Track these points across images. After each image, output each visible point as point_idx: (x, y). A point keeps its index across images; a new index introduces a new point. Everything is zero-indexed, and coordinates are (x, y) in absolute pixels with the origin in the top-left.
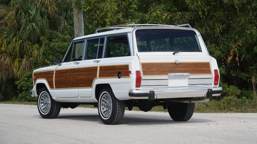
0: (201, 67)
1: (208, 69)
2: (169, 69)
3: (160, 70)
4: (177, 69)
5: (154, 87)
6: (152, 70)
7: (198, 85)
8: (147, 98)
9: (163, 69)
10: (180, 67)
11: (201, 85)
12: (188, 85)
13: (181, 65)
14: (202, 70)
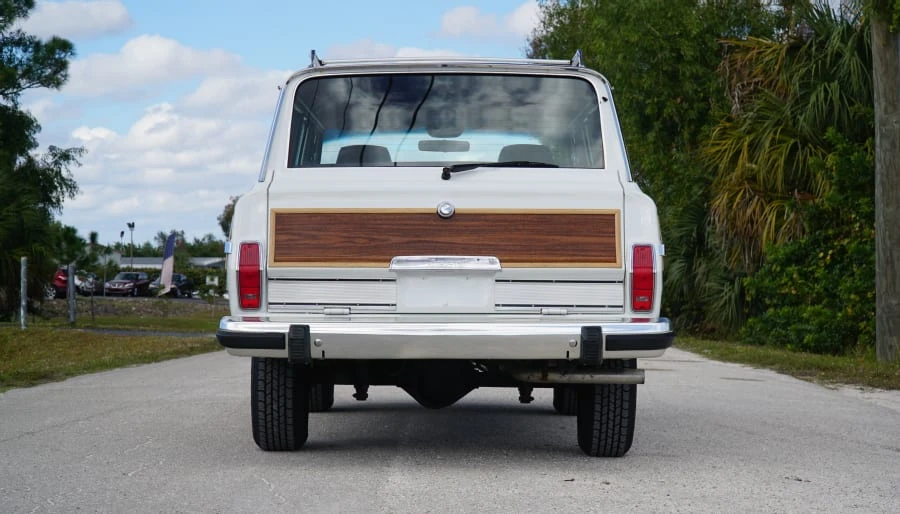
0: (568, 233)
1: (606, 240)
2: (406, 239)
3: (357, 240)
4: (442, 239)
5: (327, 311)
6: (322, 242)
7: (545, 310)
8: (283, 353)
9: (374, 240)
10: (459, 232)
11: (564, 310)
12: (497, 305)
13: (464, 223)
14: (573, 244)
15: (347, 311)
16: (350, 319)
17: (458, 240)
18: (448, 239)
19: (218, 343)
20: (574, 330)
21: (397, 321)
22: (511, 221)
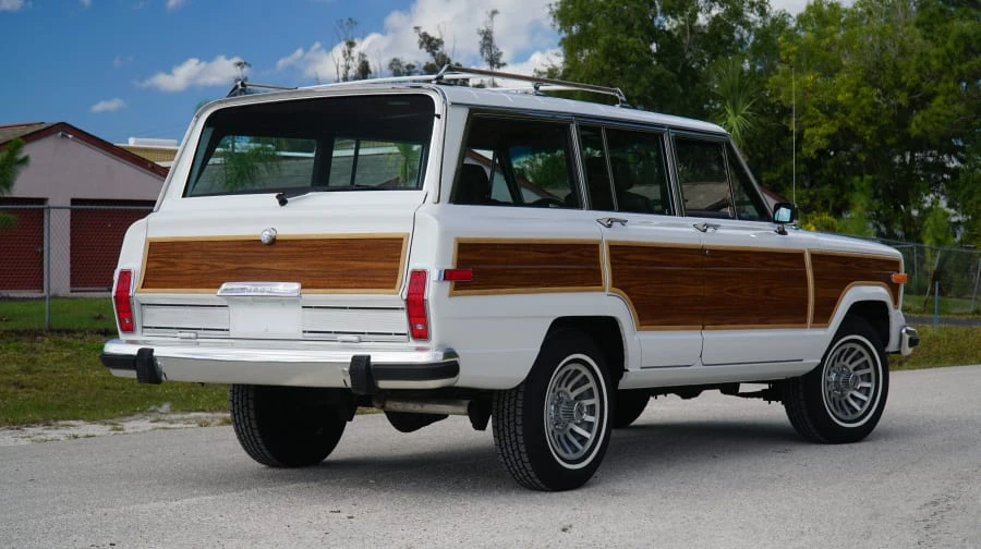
1: (391, 265)
2: (237, 266)
3: (202, 267)
5: (181, 335)
9: (213, 266)
11: (354, 338)
12: (304, 332)
14: (366, 269)
15: (193, 335)
16: (198, 343)
17: (275, 266)
18: (264, 265)
19: (101, 364)
20: (346, 357)
21: (233, 346)
22: (319, 247)
